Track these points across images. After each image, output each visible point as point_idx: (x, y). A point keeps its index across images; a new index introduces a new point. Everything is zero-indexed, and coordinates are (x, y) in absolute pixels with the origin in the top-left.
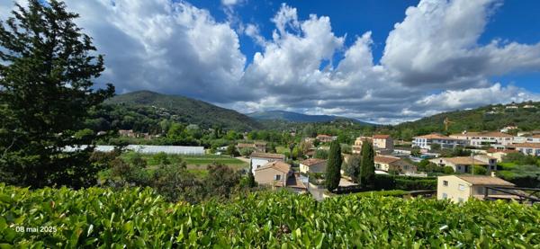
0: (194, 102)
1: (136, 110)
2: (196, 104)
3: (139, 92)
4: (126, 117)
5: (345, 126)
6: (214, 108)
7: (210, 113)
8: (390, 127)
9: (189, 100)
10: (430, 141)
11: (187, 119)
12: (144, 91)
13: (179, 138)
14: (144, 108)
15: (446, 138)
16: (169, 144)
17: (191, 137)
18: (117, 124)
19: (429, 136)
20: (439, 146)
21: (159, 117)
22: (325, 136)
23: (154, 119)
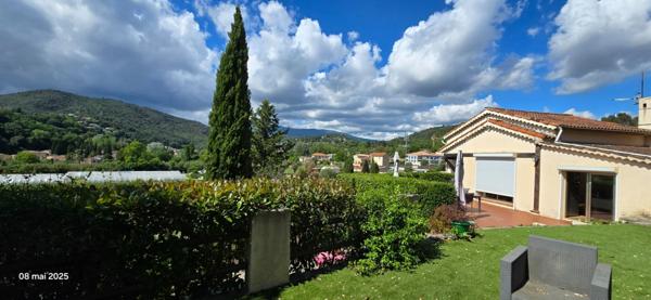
0: (136, 109)
1: (44, 121)
2: (141, 113)
3: (41, 92)
4: (35, 132)
5: (337, 142)
6: (168, 119)
7: (163, 125)
8: (384, 143)
9: (129, 106)
10: (420, 157)
11: (129, 133)
12: (49, 91)
13: (141, 161)
14: (59, 118)
15: (432, 154)
16: (128, 170)
17: (157, 159)
18: (19, 141)
19: (419, 153)
20: (427, 162)
21: (85, 131)
22: (321, 154)
23: (79, 133)
